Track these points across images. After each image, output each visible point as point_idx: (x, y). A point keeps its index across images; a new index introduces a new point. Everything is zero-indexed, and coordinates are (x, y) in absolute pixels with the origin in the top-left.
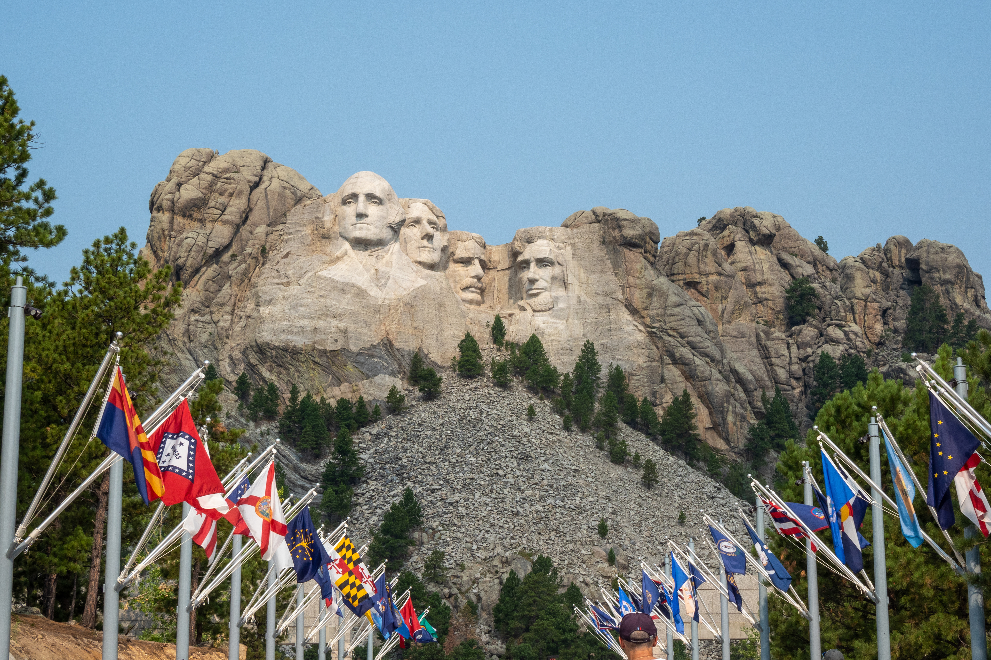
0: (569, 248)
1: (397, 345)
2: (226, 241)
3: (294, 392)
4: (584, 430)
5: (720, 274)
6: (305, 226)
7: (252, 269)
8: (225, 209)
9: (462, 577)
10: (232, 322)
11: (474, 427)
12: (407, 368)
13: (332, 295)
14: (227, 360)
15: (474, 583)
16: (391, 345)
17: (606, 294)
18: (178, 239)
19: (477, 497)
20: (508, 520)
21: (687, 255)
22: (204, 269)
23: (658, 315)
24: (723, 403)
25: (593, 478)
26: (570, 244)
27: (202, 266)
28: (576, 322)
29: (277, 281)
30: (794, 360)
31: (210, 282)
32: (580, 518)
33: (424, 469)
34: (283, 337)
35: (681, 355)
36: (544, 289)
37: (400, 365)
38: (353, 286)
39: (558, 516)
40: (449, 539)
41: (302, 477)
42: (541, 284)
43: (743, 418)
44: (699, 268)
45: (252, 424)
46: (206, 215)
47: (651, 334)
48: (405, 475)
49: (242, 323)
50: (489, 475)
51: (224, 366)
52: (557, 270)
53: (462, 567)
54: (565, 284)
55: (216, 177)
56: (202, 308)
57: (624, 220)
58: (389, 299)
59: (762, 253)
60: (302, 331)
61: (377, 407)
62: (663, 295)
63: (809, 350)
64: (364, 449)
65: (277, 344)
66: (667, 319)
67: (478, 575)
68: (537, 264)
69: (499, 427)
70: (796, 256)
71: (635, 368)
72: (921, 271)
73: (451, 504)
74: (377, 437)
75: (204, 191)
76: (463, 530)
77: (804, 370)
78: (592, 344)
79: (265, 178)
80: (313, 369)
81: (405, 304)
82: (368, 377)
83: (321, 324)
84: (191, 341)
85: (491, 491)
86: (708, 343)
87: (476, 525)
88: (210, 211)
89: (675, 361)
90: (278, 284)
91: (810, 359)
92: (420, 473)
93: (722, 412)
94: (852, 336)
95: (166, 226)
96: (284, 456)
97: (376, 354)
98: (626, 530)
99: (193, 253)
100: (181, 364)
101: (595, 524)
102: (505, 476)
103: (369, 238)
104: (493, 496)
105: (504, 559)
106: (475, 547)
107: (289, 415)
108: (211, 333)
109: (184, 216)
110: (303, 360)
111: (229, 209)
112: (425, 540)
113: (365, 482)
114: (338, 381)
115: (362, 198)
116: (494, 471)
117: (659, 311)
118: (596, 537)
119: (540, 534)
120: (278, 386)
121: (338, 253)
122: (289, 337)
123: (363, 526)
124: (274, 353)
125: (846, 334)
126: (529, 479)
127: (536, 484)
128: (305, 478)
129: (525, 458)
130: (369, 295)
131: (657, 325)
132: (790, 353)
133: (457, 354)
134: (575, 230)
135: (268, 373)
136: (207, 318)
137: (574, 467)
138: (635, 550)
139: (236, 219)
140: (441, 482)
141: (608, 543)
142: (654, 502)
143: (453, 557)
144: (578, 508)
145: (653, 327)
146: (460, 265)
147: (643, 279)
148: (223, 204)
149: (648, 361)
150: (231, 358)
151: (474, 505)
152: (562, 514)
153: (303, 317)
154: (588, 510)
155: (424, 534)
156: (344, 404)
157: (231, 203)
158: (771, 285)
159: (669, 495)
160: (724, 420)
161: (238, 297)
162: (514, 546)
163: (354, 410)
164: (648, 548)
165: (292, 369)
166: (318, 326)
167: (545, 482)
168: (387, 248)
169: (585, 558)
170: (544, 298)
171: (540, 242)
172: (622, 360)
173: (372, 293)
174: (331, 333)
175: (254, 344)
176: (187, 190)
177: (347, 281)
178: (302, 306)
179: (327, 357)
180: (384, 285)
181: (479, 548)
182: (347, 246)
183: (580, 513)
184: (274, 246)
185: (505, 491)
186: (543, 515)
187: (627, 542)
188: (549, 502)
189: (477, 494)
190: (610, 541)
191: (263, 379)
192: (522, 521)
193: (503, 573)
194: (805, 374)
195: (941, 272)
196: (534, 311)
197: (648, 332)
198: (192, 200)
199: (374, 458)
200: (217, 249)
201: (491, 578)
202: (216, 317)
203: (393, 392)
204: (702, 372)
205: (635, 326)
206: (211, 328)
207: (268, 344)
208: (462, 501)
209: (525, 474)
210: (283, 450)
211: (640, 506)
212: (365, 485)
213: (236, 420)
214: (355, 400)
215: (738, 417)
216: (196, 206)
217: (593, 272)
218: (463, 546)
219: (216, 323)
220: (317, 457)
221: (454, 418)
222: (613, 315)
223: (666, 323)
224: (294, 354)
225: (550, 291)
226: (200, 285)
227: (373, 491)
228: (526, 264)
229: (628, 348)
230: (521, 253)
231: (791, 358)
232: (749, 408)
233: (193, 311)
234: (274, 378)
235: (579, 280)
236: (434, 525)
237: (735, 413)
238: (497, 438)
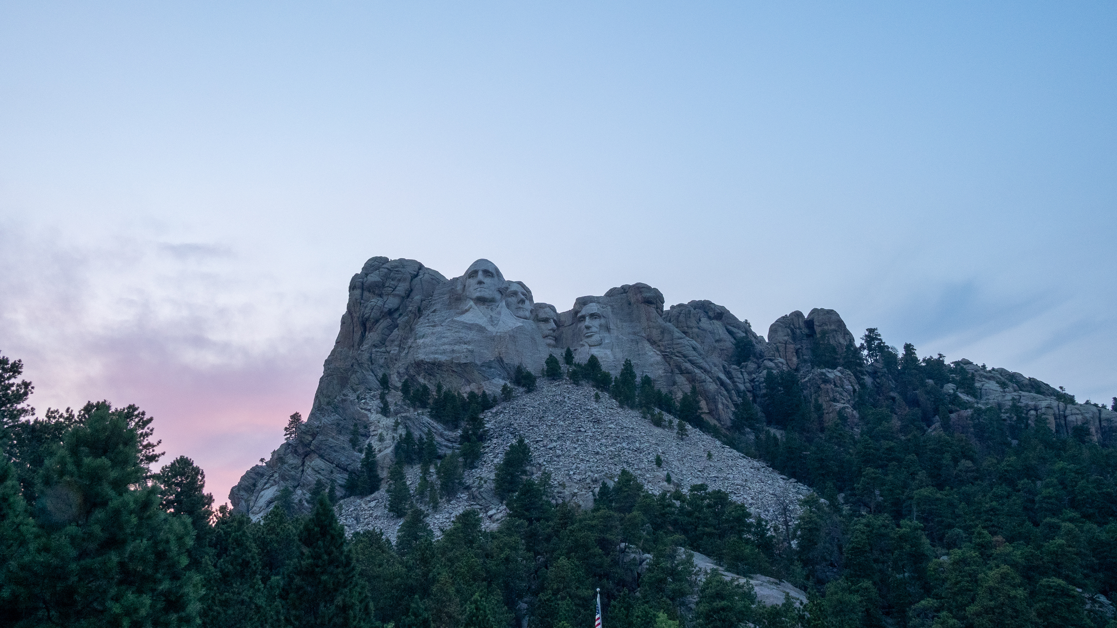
0: (609, 307)
1: (506, 361)
2: (396, 306)
3: (439, 387)
4: (632, 408)
5: (699, 328)
6: (445, 294)
7: (412, 320)
8: (395, 288)
9: (564, 492)
10: (400, 352)
11: (560, 405)
12: (513, 376)
13: (463, 331)
14: (396, 374)
15: (573, 496)
16: (502, 361)
17: (635, 334)
18: (365, 305)
19: (568, 444)
20: (592, 457)
21: (678, 316)
22: (381, 321)
23: (668, 344)
24: (715, 396)
25: (645, 433)
26: (610, 305)
27: (380, 319)
28: (617, 350)
29: (427, 325)
30: (747, 380)
31: (386, 329)
32: (641, 455)
33: (529, 430)
34: (432, 356)
35: (685, 367)
36: (596, 332)
37: (508, 374)
38: (477, 325)
39: (626, 454)
40: (552, 469)
41: (446, 440)
42: (594, 329)
43: (727, 407)
44: (687, 324)
45: (412, 409)
46: (383, 292)
47: (664, 356)
48: (517, 433)
49: (406, 351)
50: (574, 432)
51: (394, 377)
52: (603, 321)
53: (563, 486)
54: (608, 329)
55: (390, 270)
56: (381, 344)
57: (643, 288)
58: (500, 332)
59: (717, 324)
60: (444, 352)
61: (495, 397)
62: (671, 333)
63: (754, 376)
64: (488, 421)
65: (428, 361)
66: (675, 346)
67: (576, 491)
68: (590, 318)
69: (577, 405)
70: (735, 327)
71: (657, 377)
72: (815, 326)
73: (551, 449)
74: (496, 414)
75: (382, 278)
76: (561, 463)
77: (753, 387)
78: (630, 361)
79: (420, 274)
80: (452, 375)
81: (510, 336)
82: (488, 379)
83: (456, 348)
84: (372, 364)
85: (578, 440)
86: (701, 361)
87: (570, 461)
88: (386, 289)
89: (682, 372)
90: (428, 326)
91: (756, 380)
92: (527, 432)
93: (715, 402)
94: (780, 365)
95: (359, 297)
96: (433, 427)
97: (493, 366)
98: (674, 463)
99: (374, 310)
100: (366, 379)
101: (652, 458)
102: (585, 431)
103: (486, 297)
104: (580, 443)
105: (594, 479)
106: (571, 473)
107: (436, 402)
108: (385, 358)
109: (369, 291)
110: (445, 370)
111: (398, 288)
112: (535, 471)
113: (490, 439)
114: (469, 382)
115: (480, 273)
116: (578, 429)
117: (669, 342)
118: (655, 466)
119: (616, 465)
120: (429, 387)
121: (467, 308)
122: (436, 356)
123: (490, 465)
124: (426, 366)
125: (776, 364)
126: (602, 433)
127: (607, 436)
128: (449, 440)
129: (597, 421)
130: (487, 330)
131: (668, 350)
132: (743, 377)
133: (545, 367)
134: (612, 298)
135: (423, 380)
136: (383, 349)
137: (631, 427)
138: (683, 475)
139: (403, 294)
140: (542, 436)
141: (664, 470)
142: (688, 448)
143: (556, 480)
144: (639, 449)
145: (666, 352)
146: (542, 322)
147: (657, 323)
148: (394, 285)
149: (665, 372)
150: (398, 373)
151: (566, 448)
152: (628, 453)
153: (444, 344)
154: (645, 451)
155: (534, 468)
156: (472, 395)
157: (399, 285)
158: (725, 341)
159: (696, 444)
160: (716, 407)
161: (403, 336)
162: (599, 472)
163: (480, 399)
164: (691, 473)
165: (438, 376)
166: (455, 349)
167: (613, 435)
168: (497, 304)
169: (650, 479)
170: (596, 338)
171: (591, 304)
172: (648, 372)
173: (489, 329)
174: (463, 352)
175: (413, 362)
176: (371, 276)
177: (472, 322)
178: (444, 337)
179: (461, 368)
180: (497, 324)
181: (574, 474)
182: (472, 303)
183: (641, 453)
184: (426, 308)
185: (587, 440)
186: (616, 453)
187: (676, 470)
188: (618, 446)
189: (568, 443)
190: (665, 469)
191: (419, 383)
192: (602, 457)
193: (595, 488)
194: (753, 389)
195: (829, 325)
196: (590, 346)
197: (663, 355)
198: (375, 282)
199: (495, 425)
200: (390, 310)
201: (586, 492)
202: (388, 349)
203: (505, 387)
204: (700, 377)
205: (654, 351)
206: (386, 355)
207: (422, 361)
208: (558, 446)
209: (599, 430)
210: (433, 424)
211: (680, 449)
212: (489, 441)
213: (401, 407)
214: (480, 394)
215: (725, 406)
216: (377, 286)
217: (625, 321)
218: (562, 473)
219: (389, 352)
220: (456, 427)
221: (547, 401)
222: (640, 345)
223: (674, 349)
224: (439, 366)
225: (599, 334)
226: (379, 331)
227: (495, 444)
228: (583, 318)
229: (652, 365)
230: (580, 312)
231: (744, 379)
232: (730, 401)
233: (375, 346)
234: (426, 382)
235: (617, 327)
236: (540, 462)
237: (723, 404)
238: (577, 411)
